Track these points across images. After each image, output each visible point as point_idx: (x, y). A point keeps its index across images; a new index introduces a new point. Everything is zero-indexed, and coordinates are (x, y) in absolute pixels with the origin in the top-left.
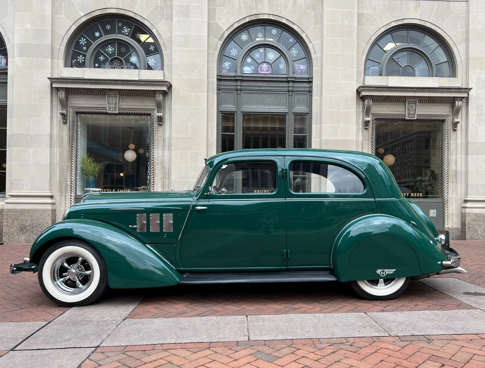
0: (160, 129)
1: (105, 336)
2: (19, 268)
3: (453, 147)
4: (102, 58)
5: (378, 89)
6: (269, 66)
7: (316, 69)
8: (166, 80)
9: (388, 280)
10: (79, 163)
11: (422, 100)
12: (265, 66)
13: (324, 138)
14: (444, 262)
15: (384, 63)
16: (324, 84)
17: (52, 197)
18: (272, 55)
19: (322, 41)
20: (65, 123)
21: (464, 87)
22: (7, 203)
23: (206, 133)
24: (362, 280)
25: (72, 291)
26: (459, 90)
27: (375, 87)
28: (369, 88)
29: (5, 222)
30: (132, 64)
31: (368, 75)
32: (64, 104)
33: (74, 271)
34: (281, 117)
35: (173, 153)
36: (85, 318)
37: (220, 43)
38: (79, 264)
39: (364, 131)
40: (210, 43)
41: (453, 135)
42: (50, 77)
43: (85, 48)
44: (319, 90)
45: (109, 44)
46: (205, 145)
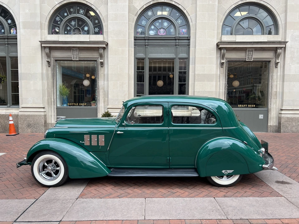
0: (102, 69)
1: (65, 213)
2: (21, 164)
3: (275, 77)
4: (69, 28)
5: (229, 43)
6: (165, 30)
7: (192, 31)
8: (105, 41)
9: (229, 176)
10: (58, 88)
11: (256, 49)
12: (162, 30)
13: (196, 73)
14: (263, 166)
15: (233, 27)
16: (197, 40)
17: (44, 108)
18: (166, 24)
19: (196, 15)
20: (49, 66)
21: (283, 41)
22: (20, 111)
23: (128, 71)
24: (214, 176)
25: (49, 178)
26: (280, 43)
27: (228, 42)
28: (224, 43)
30: (85, 31)
31: (224, 35)
32: (48, 56)
33: (50, 168)
34: (172, 61)
35: (109, 83)
36: (56, 197)
37: (136, 18)
38: (53, 163)
39: (221, 68)
40: (130, 18)
41: (275, 70)
42: (40, 40)
43: (59, 23)
44: (194, 44)
45: (72, 20)
46: (127, 78)
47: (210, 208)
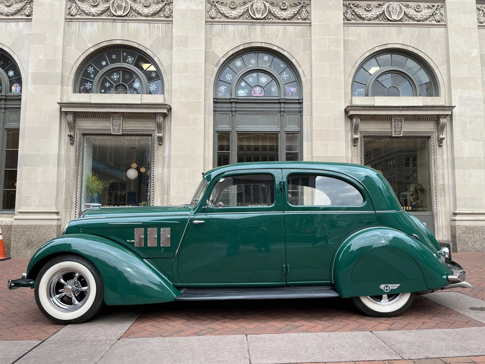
0: (161, 148)
2: (17, 284)
3: (439, 162)
4: (107, 85)
5: (365, 108)
6: (262, 89)
7: (305, 90)
8: (166, 103)
9: (392, 296)
10: (84, 181)
11: (407, 118)
12: (258, 89)
13: (314, 155)
14: (449, 277)
15: (369, 84)
16: (313, 105)
17: (57, 213)
18: (264, 79)
19: (311, 66)
20: (72, 144)
21: (447, 105)
22: (15, 219)
23: (203, 151)
24: (365, 295)
25: (67, 308)
26: (443, 108)
27: (362, 107)
28: (357, 108)
29: (13, 237)
30: (135, 89)
31: (355, 96)
32: (72, 126)
33: (70, 287)
34: (274, 136)
35: (172, 170)
36: (79, 337)
37: (216, 69)
38: (76, 279)
39: (353, 148)
40: (207, 69)
41: (439, 150)
42: (59, 102)
43: (92, 76)
44: (309, 109)
45: (114, 72)
46: (202, 164)
47: (367, 344)
